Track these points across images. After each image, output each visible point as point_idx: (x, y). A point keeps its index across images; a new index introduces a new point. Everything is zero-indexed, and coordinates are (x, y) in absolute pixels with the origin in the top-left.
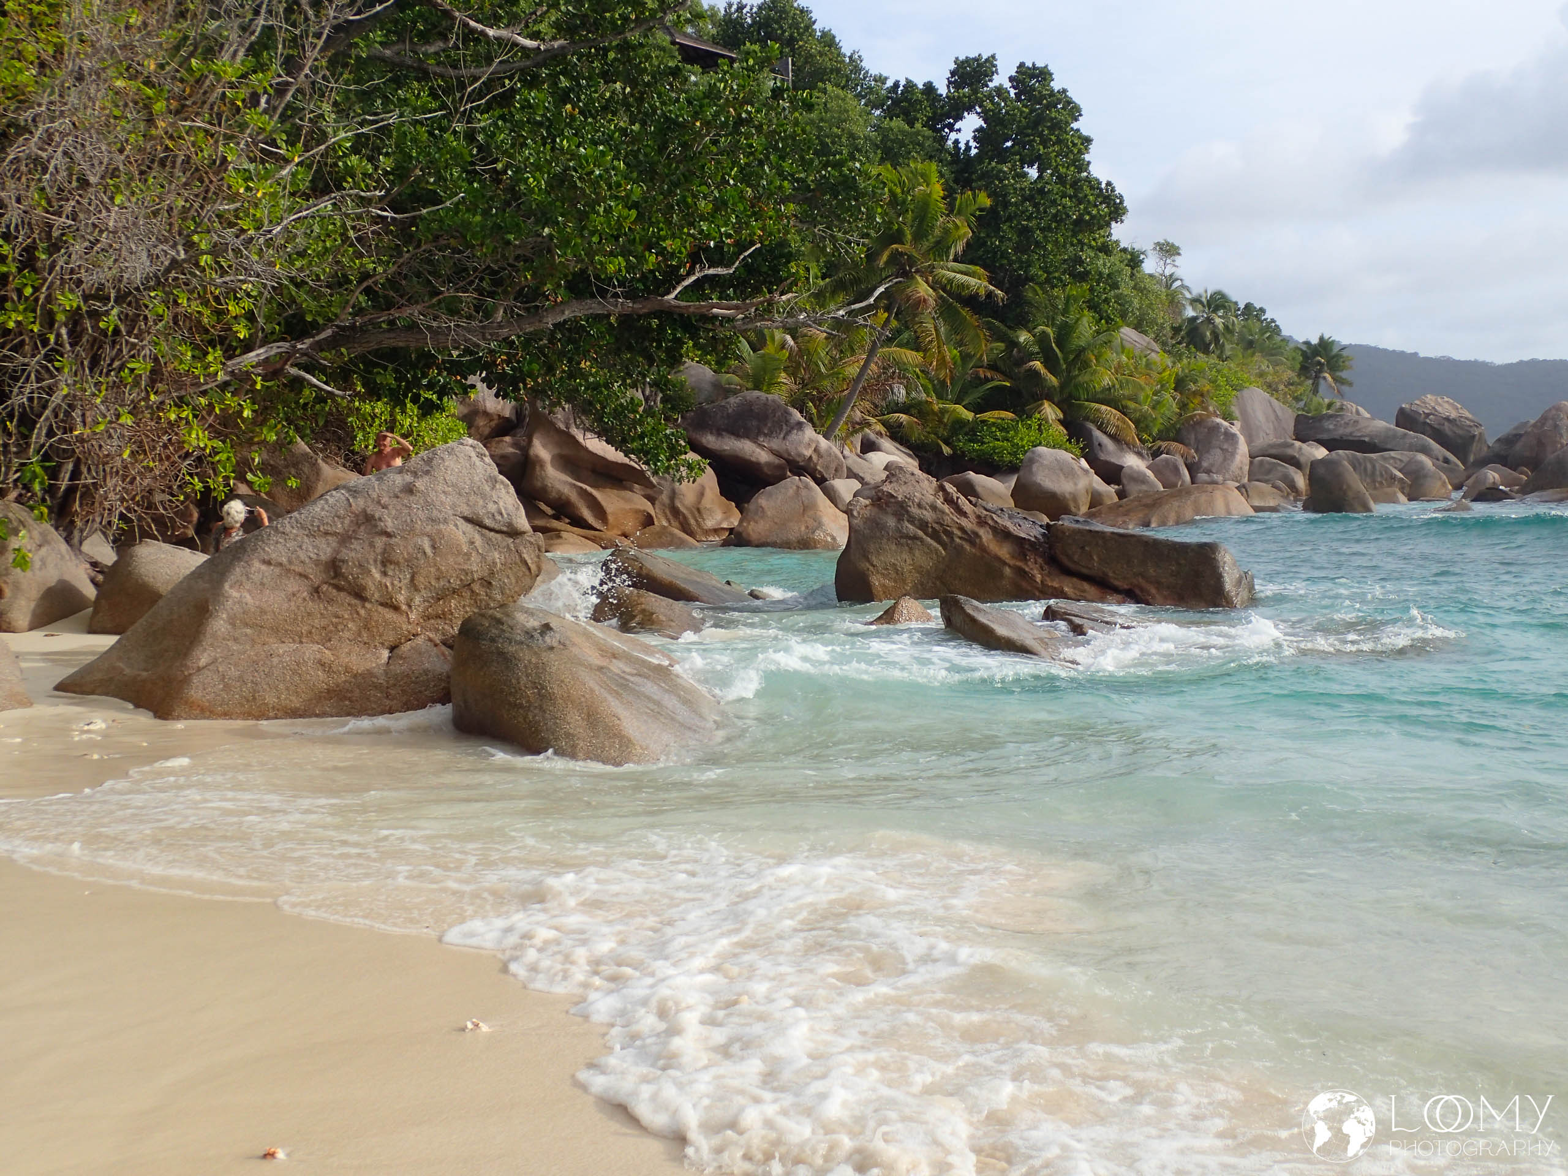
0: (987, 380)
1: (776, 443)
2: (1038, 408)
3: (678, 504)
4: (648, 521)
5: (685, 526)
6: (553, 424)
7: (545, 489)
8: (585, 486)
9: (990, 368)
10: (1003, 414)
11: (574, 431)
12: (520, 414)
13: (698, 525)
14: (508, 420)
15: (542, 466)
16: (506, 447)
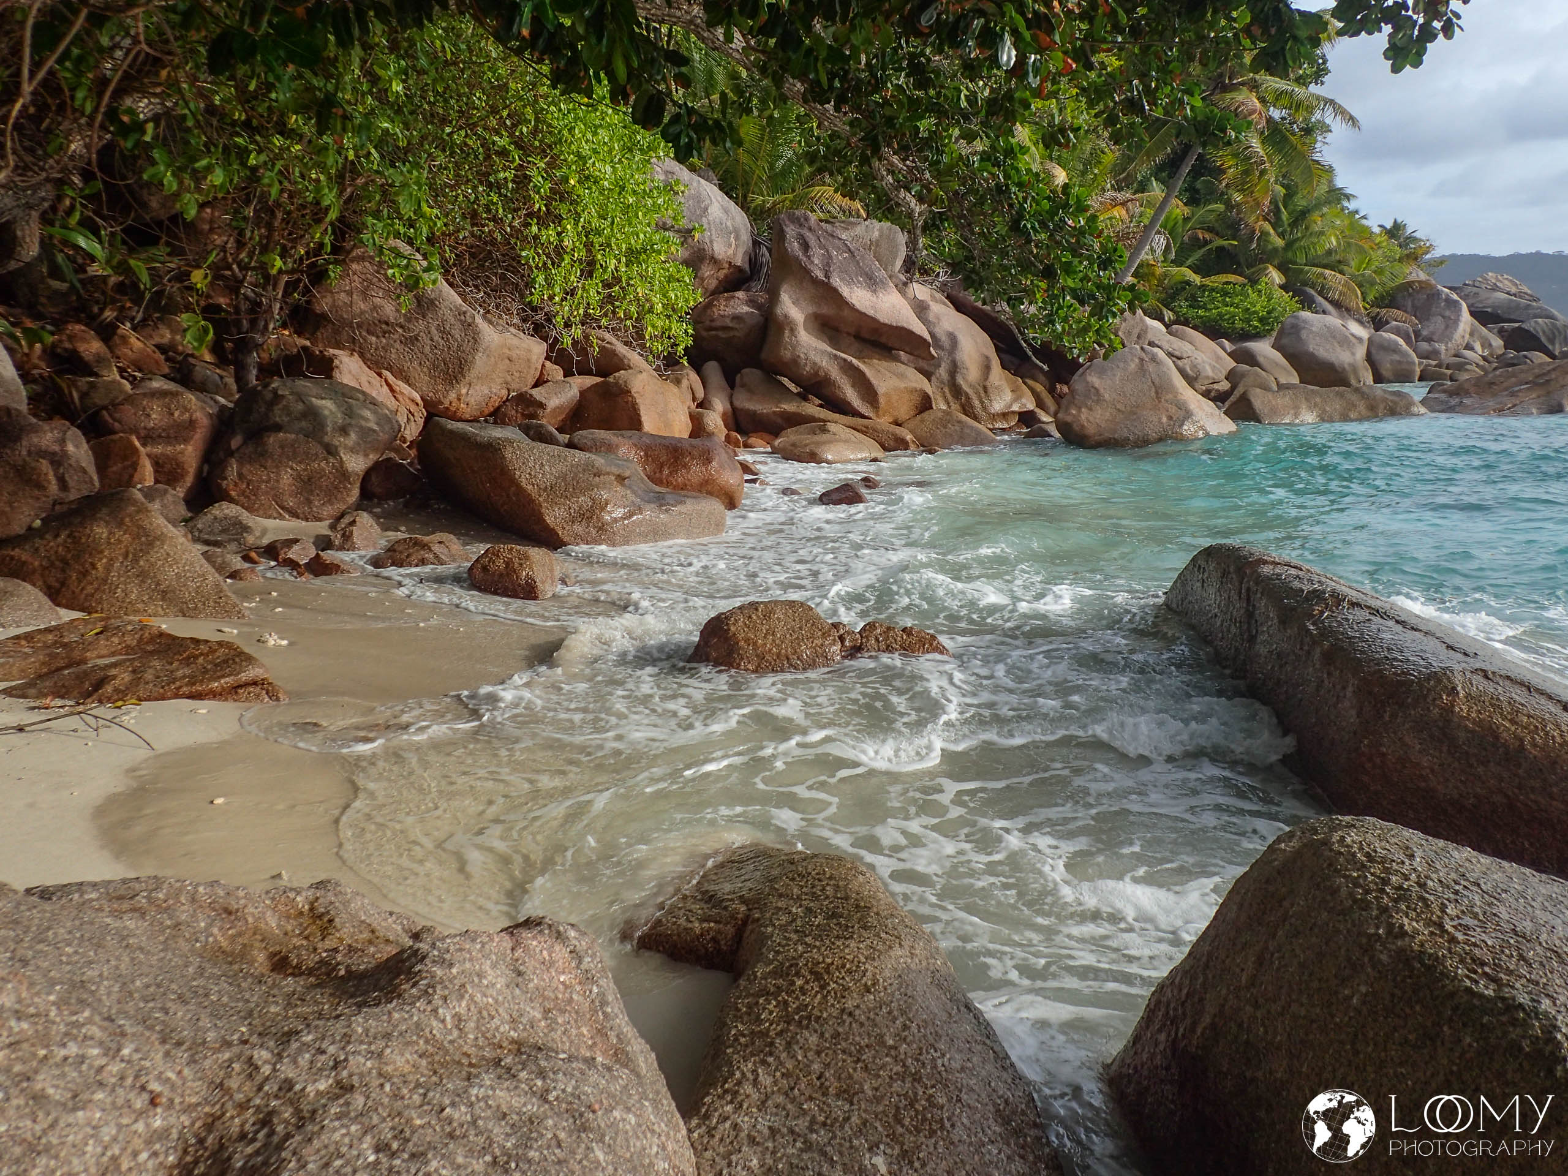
2: (1263, 273)
3: (960, 380)
4: (925, 404)
5: (967, 409)
6: (807, 272)
7: (795, 361)
8: (849, 358)
9: (1210, 230)
10: (1232, 278)
11: (836, 281)
12: (754, 261)
13: (984, 408)
14: (740, 269)
15: (792, 330)
16: (739, 305)
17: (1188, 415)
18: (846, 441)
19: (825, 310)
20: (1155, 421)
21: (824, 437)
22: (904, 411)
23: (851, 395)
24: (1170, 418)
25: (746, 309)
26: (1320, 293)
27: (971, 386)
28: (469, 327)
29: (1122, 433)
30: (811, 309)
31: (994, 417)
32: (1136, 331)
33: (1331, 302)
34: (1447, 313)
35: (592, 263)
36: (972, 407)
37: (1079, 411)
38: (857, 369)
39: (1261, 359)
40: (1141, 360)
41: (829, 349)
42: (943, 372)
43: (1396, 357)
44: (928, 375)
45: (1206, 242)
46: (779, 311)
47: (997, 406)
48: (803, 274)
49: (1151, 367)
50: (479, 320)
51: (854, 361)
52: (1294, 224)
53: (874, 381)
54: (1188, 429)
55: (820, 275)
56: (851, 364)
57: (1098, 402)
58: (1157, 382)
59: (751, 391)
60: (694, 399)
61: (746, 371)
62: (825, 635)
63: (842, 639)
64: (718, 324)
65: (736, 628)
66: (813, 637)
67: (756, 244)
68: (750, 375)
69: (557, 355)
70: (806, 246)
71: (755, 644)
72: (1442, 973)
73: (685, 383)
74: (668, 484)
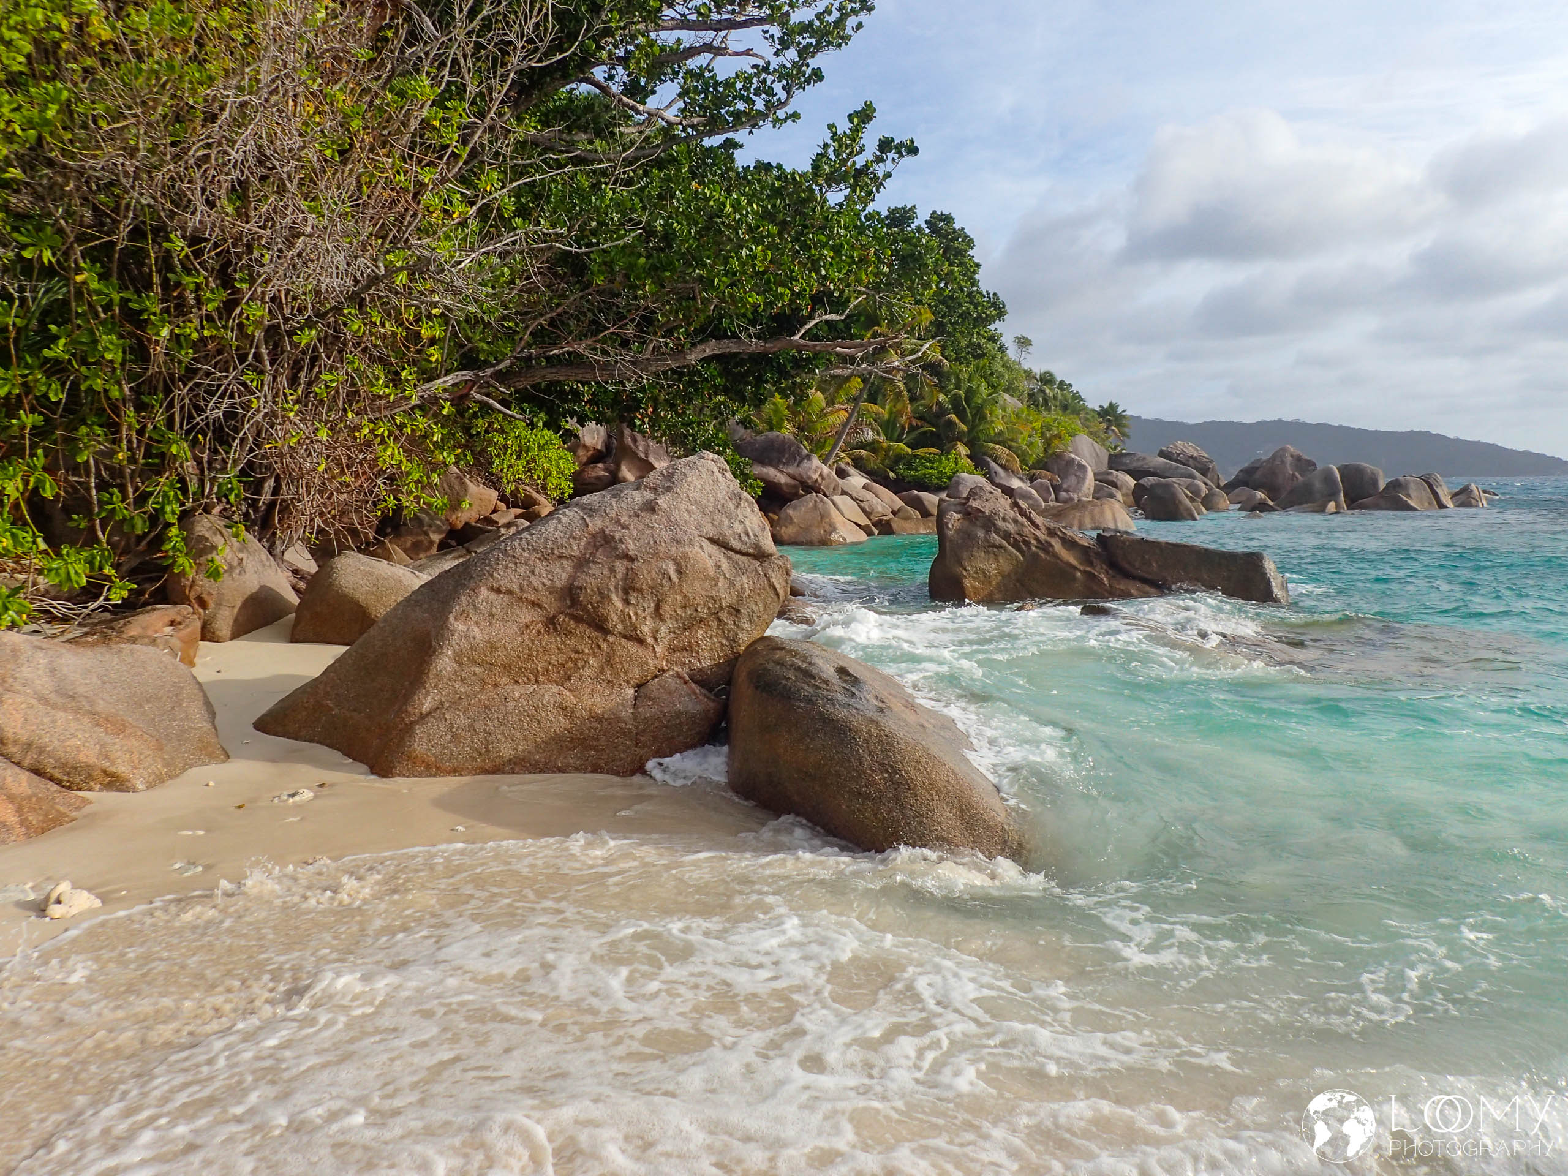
0: (918, 427)
1: (791, 470)
2: (954, 447)
10: (931, 450)
12: (608, 445)
14: (600, 451)
16: (599, 471)
17: (834, 529)
20: (818, 532)
24: (825, 531)
25: (603, 473)
29: (801, 539)
33: (1001, 466)
40: (815, 501)
48: (633, 455)
49: (820, 505)
50: (467, 481)
54: (834, 537)
55: (643, 456)
57: (792, 523)
67: (609, 437)
69: (503, 498)
70: (635, 441)
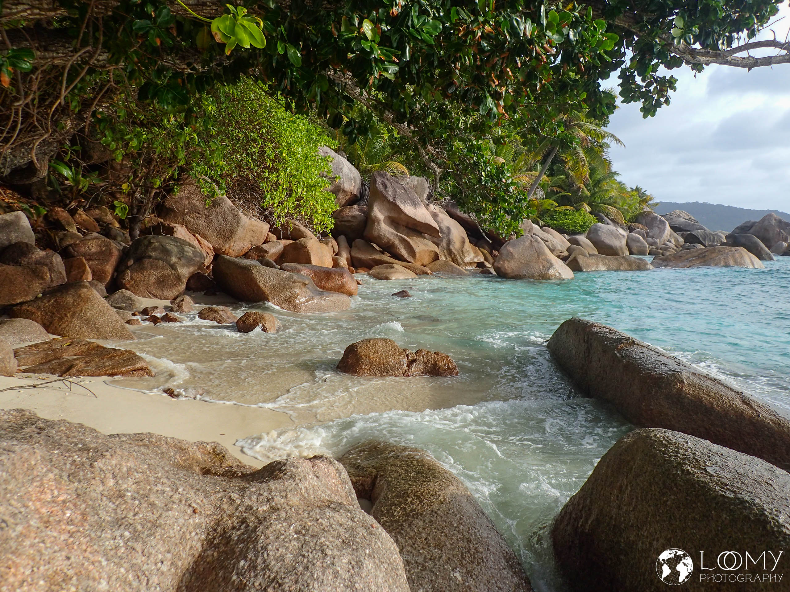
2: (582, 206)
3: (451, 247)
4: (436, 257)
5: (454, 260)
6: (386, 198)
7: (379, 237)
8: (403, 236)
9: (558, 187)
10: (569, 207)
11: (398, 202)
12: (362, 192)
13: (462, 260)
14: (355, 196)
15: (378, 223)
16: (355, 211)
17: (551, 265)
18: (401, 272)
19: (393, 215)
20: (537, 268)
21: (392, 270)
22: (427, 259)
23: (404, 252)
24: (544, 266)
25: (358, 213)
26: (606, 216)
27: (456, 250)
28: (236, 216)
29: (523, 272)
30: (387, 214)
31: (466, 264)
32: (528, 229)
33: (611, 220)
34: (660, 226)
35: (291, 190)
36: (456, 259)
37: (504, 261)
38: (407, 241)
39: (581, 243)
40: (531, 241)
41: (395, 232)
42: (444, 244)
43: (639, 244)
44: (437, 245)
45: (557, 193)
46: (373, 214)
47: (468, 259)
48: (383, 199)
49: (535, 244)
50: (240, 213)
51: (406, 237)
52: (595, 185)
53: (414, 246)
54: (551, 271)
55: (391, 199)
56: (404, 239)
57: (512, 258)
58: (538, 250)
59: (359, 249)
60: (334, 252)
61: (357, 240)
62: (400, 354)
63: (407, 356)
64: (346, 219)
65: (361, 350)
66: (395, 355)
67: (363, 185)
68: (359, 241)
69: (274, 230)
70: (385, 187)
71: (369, 357)
72: (709, 489)
73: (330, 244)
74: (324, 288)
